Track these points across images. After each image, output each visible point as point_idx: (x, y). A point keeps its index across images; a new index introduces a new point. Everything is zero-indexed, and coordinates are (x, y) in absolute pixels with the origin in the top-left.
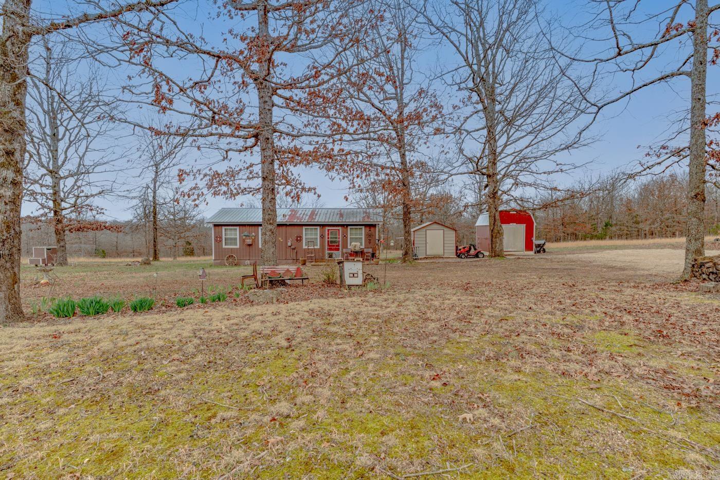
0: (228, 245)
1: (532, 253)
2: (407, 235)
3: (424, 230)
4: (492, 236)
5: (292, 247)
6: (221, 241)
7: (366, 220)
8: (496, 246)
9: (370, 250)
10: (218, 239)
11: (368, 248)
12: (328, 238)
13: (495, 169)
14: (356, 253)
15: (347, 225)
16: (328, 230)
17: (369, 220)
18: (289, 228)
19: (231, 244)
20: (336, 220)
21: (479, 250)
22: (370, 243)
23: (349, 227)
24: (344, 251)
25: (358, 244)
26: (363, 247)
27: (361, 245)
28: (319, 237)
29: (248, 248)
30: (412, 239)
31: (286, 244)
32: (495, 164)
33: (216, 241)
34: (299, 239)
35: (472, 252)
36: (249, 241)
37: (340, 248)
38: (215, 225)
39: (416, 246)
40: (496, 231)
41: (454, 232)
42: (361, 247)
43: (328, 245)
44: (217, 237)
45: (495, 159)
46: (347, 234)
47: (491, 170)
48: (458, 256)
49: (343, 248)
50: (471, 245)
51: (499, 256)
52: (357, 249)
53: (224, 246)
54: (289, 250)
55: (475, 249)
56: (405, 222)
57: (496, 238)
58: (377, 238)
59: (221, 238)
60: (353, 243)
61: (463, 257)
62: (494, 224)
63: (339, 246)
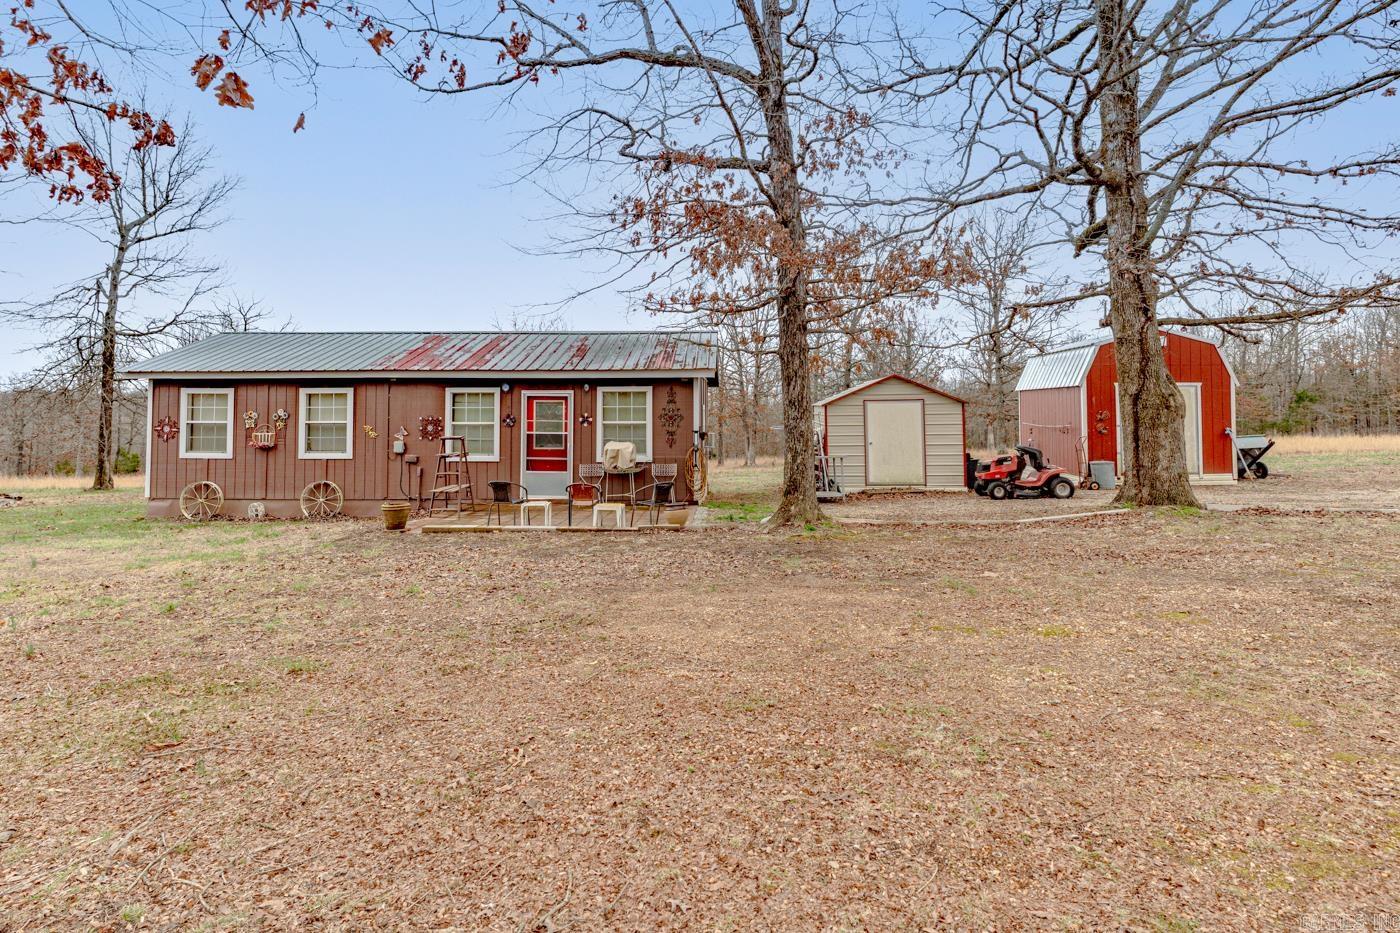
0: (198, 450)
1: (1228, 479)
2: (793, 413)
3: (858, 400)
4: (1136, 421)
5: (410, 457)
6: (174, 435)
7: (659, 363)
8: (1155, 461)
9: (673, 469)
10: (166, 431)
11: (665, 461)
12: (530, 427)
13: (1135, 160)
14: (619, 479)
15: (595, 383)
16: (530, 399)
17: (669, 365)
18: (399, 393)
19: (208, 448)
20: (556, 364)
21: (1053, 469)
22: (672, 442)
23: (600, 390)
24: (583, 470)
25: (627, 447)
26: (648, 457)
27: (641, 449)
28: (497, 423)
29: (261, 457)
30: (819, 429)
31: (389, 445)
32: (1132, 139)
33: (158, 433)
34: (433, 429)
35: (1029, 474)
36: (265, 438)
37: (570, 458)
38: (157, 384)
39: (832, 453)
40: (1155, 400)
41: (958, 409)
42: (640, 458)
43: (530, 452)
44: (161, 423)
45: (1133, 123)
46: (593, 414)
47: (1119, 164)
48: (981, 491)
49: (577, 461)
50: (1024, 451)
51: (1172, 500)
52: (624, 465)
53: (183, 454)
54: (396, 465)
55: (1039, 467)
56: (786, 365)
57: (1154, 427)
58: (696, 428)
59: (175, 425)
60: (612, 446)
61: (999, 493)
62: (1143, 371)
63: (564, 453)
